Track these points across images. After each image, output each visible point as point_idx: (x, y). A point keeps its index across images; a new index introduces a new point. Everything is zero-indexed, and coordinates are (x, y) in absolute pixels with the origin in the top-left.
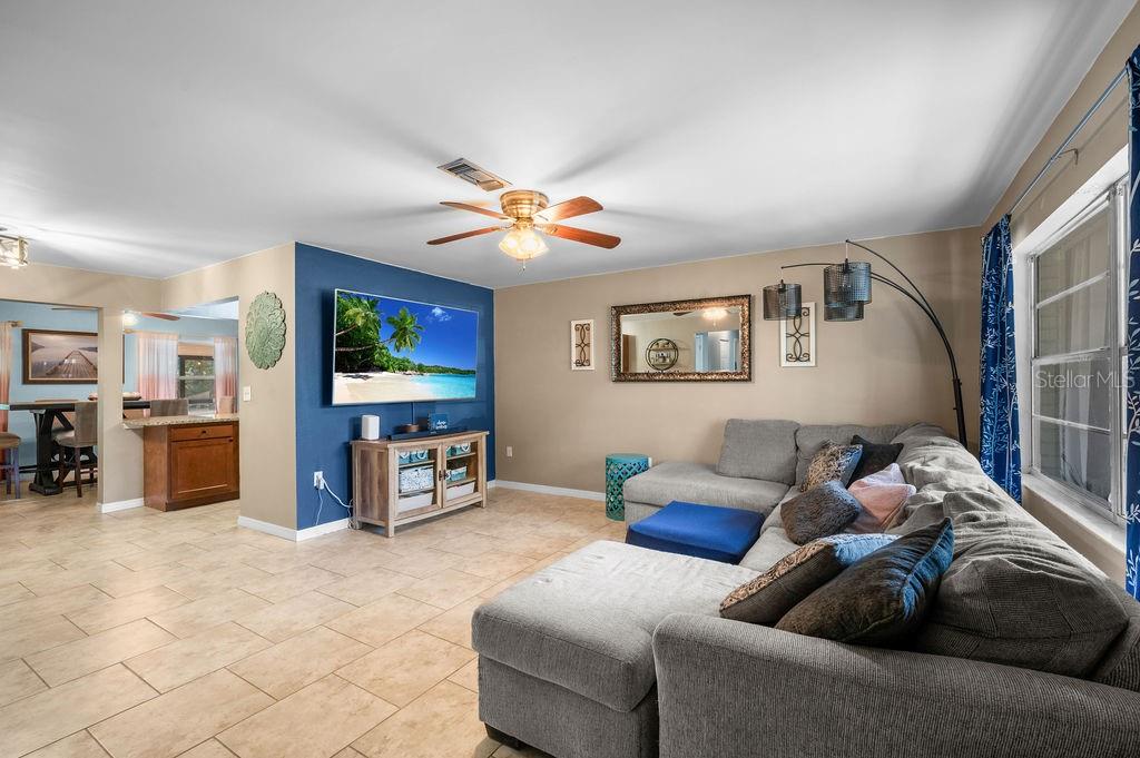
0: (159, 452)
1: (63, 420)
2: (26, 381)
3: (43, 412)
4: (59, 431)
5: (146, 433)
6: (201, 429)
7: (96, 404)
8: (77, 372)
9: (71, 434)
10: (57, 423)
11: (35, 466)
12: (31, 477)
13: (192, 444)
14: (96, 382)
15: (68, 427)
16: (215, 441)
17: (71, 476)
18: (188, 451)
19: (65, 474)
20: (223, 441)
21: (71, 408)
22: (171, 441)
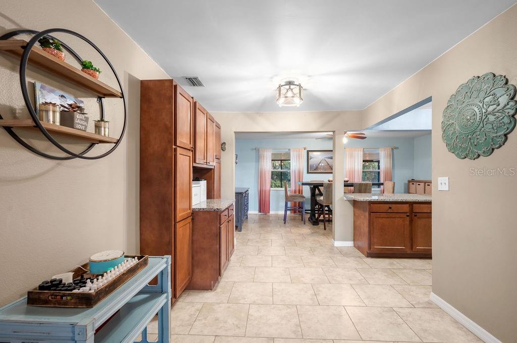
0: (363, 217)
1: (319, 190)
2: (308, 172)
3: (312, 186)
4: (318, 195)
5: (355, 203)
6: (388, 206)
7: (331, 184)
8: (324, 168)
9: (322, 198)
10: (317, 192)
11: (309, 210)
12: (309, 216)
13: (382, 215)
14: (332, 173)
15: (321, 194)
16: (398, 215)
17: (322, 217)
18: (380, 220)
19: (320, 216)
20: (402, 215)
21: (322, 185)
22: (371, 212)
